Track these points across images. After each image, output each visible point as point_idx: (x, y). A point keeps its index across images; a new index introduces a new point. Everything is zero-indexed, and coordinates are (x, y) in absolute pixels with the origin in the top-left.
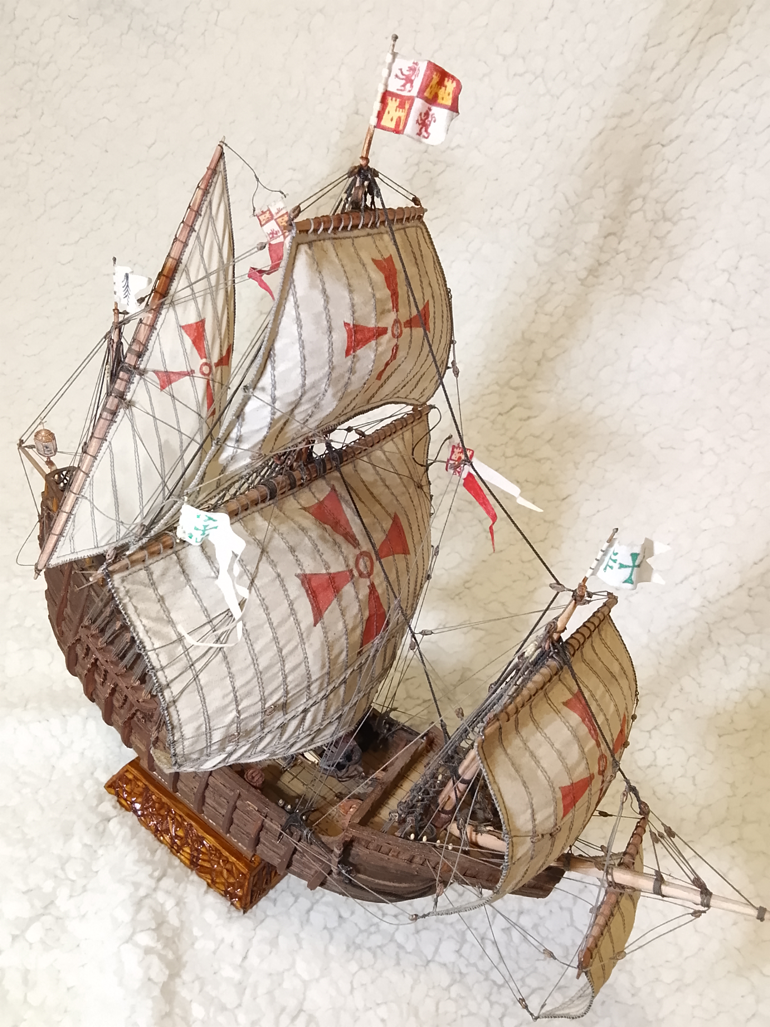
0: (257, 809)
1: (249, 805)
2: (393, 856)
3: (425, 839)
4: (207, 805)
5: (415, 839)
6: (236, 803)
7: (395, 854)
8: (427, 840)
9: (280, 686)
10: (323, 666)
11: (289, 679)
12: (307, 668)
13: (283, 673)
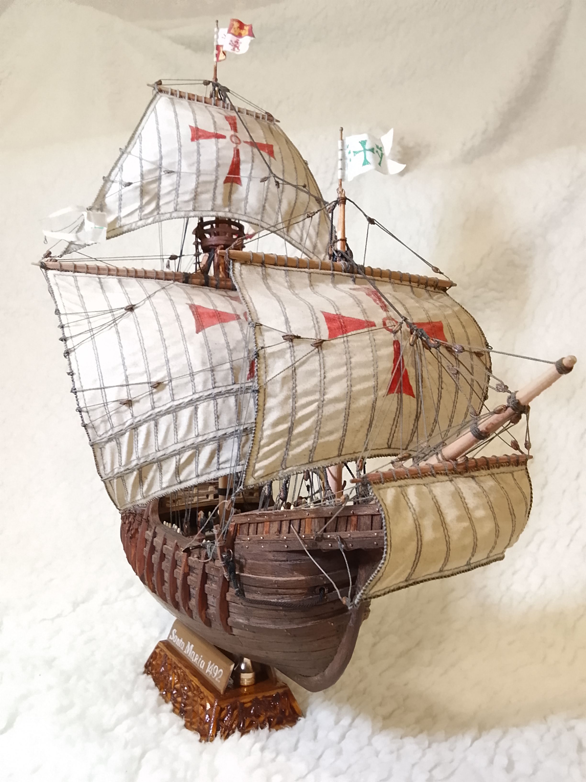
6: (174, 554)
9: (163, 366)
10: (204, 363)
11: (171, 363)
12: (189, 360)
13: (166, 357)
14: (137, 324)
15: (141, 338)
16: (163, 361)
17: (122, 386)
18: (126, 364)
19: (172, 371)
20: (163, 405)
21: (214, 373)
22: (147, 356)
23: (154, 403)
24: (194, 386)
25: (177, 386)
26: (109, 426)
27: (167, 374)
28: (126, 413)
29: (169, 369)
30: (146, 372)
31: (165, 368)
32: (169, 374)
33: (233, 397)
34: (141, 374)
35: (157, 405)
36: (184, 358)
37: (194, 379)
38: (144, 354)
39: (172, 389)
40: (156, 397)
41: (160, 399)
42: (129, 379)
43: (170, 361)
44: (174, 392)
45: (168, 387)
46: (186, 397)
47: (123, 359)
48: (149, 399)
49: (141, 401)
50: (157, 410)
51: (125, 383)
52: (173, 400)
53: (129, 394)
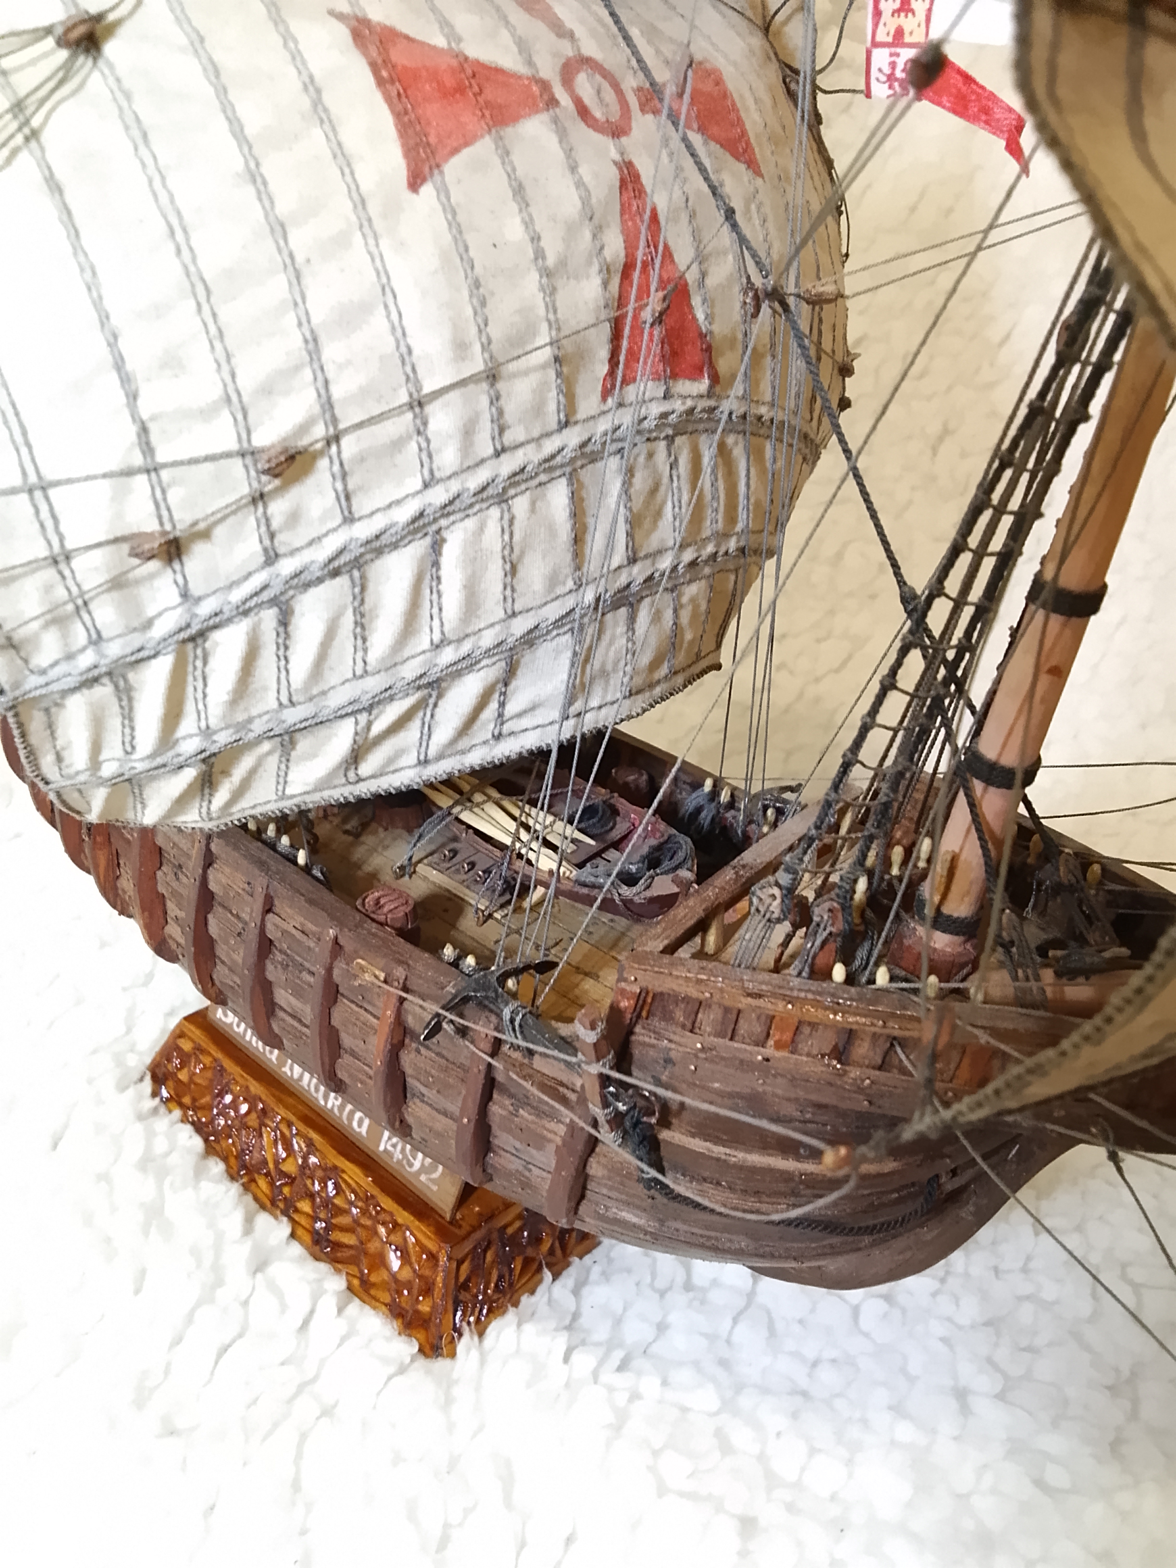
0: (382, 976)
1: (362, 969)
2: (778, 1046)
3: (882, 976)
4: (281, 1014)
5: (850, 979)
6: (329, 970)
7: (787, 1036)
8: (892, 979)
9: (297, 368)
10: (460, 348)
11: (331, 352)
12: (399, 332)
13: (304, 321)
14: (136, 133)
15: (175, 222)
16: (295, 340)
17: (129, 473)
18: (129, 367)
19: (337, 392)
20: (311, 543)
21: (500, 386)
22: (222, 318)
23: (272, 536)
24: (427, 453)
25: (361, 459)
26: (80, 636)
27: (317, 409)
28: (158, 583)
29: (326, 382)
30: (228, 400)
31: (307, 374)
32: (328, 405)
33: (564, 481)
34: (207, 414)
35: (284, 541)
36: (378, 323)
37: (425, 424)
38: (206, 308)
39: (344, 475)
40: (278, 508)
41: (294, 518)
42: (154, 438)
43: (323, 339)
44: (350, 487)
45: (323, 463)
46: (398, 502)
47: (113, 340)
48: (252, 521)
49: (219, 532)
50: (287, 567)
51: (138, 460)
52: (349, 519)
53: (160, 505)
